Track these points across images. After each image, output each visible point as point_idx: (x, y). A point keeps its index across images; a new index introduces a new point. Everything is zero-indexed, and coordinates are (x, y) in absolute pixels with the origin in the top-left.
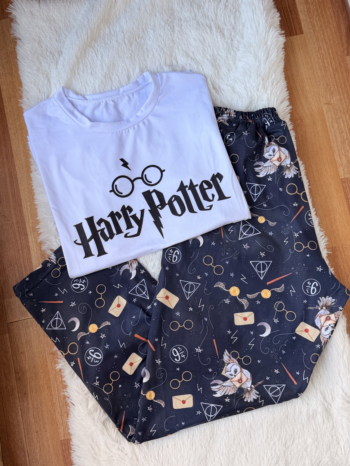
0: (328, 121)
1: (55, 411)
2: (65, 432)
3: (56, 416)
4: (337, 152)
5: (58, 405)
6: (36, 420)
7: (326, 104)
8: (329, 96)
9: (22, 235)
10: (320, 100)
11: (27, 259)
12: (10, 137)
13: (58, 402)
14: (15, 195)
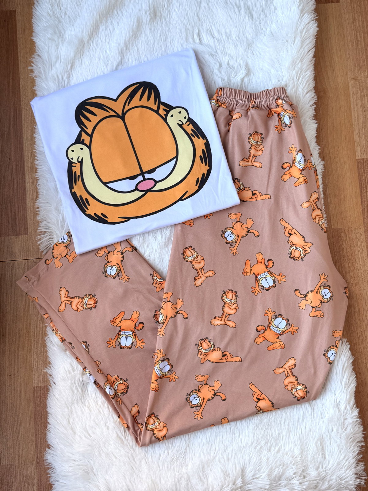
0: (353, 97)
1: (31, 357)
2: (39, 378)
3: (32, 362)
4: (357, 130)
5: (35, 351)
6: (11, 363)
7: (353, 79)
8: (357, 71)
9: (19, 174)
10: (347, 74)
11: (22, 199)
12: (19, 71)
13: (36, 348)
14: (17, 131)
